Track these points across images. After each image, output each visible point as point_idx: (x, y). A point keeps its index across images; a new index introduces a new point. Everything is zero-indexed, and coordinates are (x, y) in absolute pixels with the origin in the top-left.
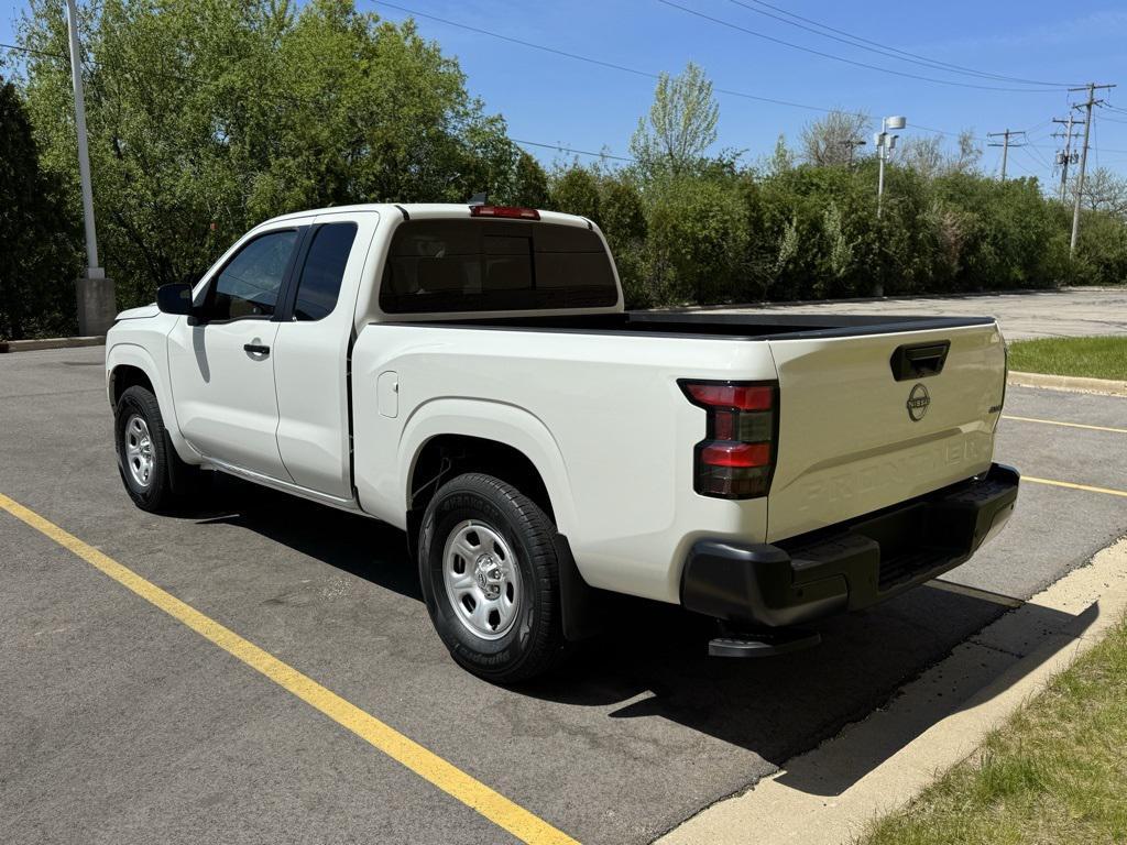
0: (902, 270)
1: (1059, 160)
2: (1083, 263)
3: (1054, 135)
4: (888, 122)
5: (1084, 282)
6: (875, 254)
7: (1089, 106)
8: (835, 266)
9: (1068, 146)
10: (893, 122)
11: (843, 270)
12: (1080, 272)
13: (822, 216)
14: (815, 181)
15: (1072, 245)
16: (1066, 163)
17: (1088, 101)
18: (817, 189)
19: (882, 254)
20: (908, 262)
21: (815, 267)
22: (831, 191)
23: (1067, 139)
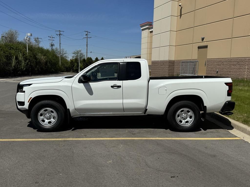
0: (35, 69)
1: (51, 45)
2: (62, 67)
3: (49, 40)
4: (28, 34)
5: (63, 71)
6: (29, 65)
7: (60, 35)
8: (23, 68)
9: (52, 43)
10: (29, 34)
11: (25, 69)
12: (62, 69)
13: (18, 56)
14: (12, 47)
15: (60, 64)
16: (52, 46)
17: (59, 34)
18: (13, 49)
19: (31, 65)
20: (36, 67)
21: (18, 68)
22: (17, 50)
23: (52, 41)
